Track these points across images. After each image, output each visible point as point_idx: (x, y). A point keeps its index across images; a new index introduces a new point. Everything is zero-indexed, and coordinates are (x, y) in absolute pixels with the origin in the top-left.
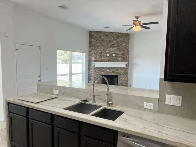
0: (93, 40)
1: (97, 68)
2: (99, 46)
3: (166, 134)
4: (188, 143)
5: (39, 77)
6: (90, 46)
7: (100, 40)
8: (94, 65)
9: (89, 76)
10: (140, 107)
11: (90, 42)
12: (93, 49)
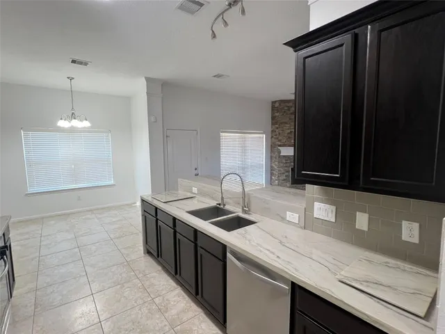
0: (277, 114)
1: (284, 156)
2: (286, 123)
3: (278, 257)
4: (294, 271)
5: (196, 169)
6: (273, 124)
7: (289, 112)
8: (280, 152)
9: (272, 169)
10: (283, 219)
11: (273, 118)
12: (277, 128)
